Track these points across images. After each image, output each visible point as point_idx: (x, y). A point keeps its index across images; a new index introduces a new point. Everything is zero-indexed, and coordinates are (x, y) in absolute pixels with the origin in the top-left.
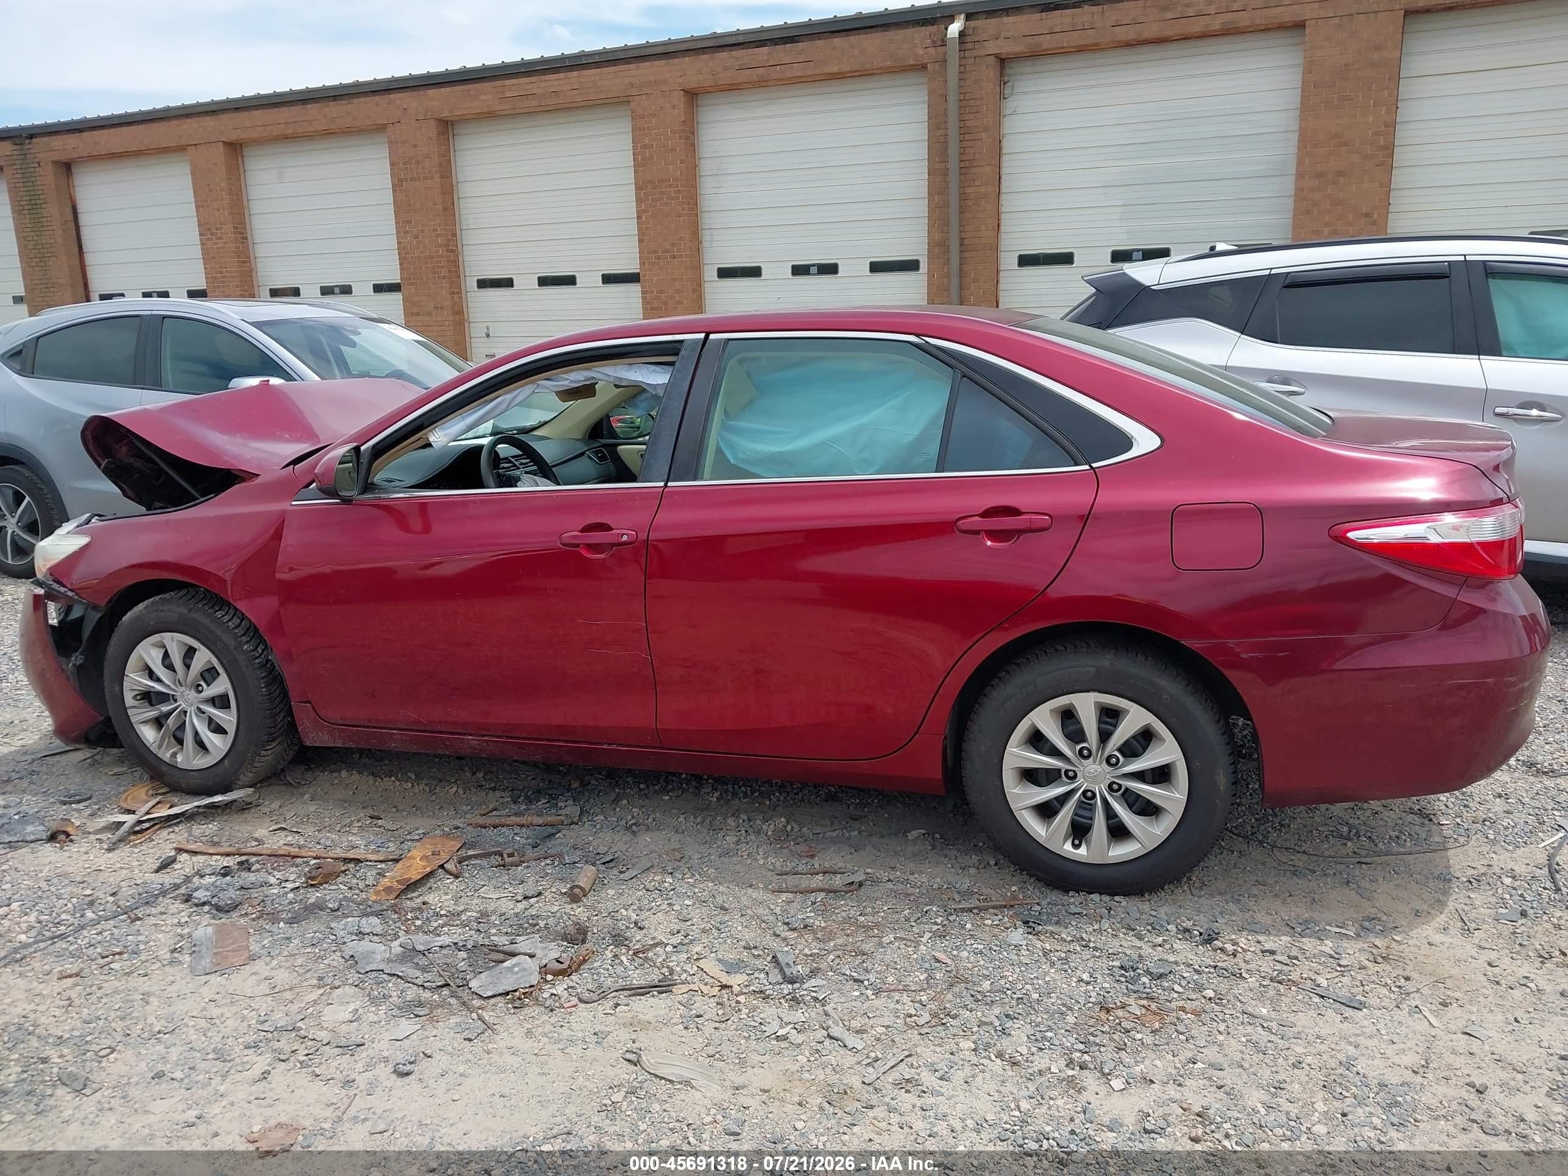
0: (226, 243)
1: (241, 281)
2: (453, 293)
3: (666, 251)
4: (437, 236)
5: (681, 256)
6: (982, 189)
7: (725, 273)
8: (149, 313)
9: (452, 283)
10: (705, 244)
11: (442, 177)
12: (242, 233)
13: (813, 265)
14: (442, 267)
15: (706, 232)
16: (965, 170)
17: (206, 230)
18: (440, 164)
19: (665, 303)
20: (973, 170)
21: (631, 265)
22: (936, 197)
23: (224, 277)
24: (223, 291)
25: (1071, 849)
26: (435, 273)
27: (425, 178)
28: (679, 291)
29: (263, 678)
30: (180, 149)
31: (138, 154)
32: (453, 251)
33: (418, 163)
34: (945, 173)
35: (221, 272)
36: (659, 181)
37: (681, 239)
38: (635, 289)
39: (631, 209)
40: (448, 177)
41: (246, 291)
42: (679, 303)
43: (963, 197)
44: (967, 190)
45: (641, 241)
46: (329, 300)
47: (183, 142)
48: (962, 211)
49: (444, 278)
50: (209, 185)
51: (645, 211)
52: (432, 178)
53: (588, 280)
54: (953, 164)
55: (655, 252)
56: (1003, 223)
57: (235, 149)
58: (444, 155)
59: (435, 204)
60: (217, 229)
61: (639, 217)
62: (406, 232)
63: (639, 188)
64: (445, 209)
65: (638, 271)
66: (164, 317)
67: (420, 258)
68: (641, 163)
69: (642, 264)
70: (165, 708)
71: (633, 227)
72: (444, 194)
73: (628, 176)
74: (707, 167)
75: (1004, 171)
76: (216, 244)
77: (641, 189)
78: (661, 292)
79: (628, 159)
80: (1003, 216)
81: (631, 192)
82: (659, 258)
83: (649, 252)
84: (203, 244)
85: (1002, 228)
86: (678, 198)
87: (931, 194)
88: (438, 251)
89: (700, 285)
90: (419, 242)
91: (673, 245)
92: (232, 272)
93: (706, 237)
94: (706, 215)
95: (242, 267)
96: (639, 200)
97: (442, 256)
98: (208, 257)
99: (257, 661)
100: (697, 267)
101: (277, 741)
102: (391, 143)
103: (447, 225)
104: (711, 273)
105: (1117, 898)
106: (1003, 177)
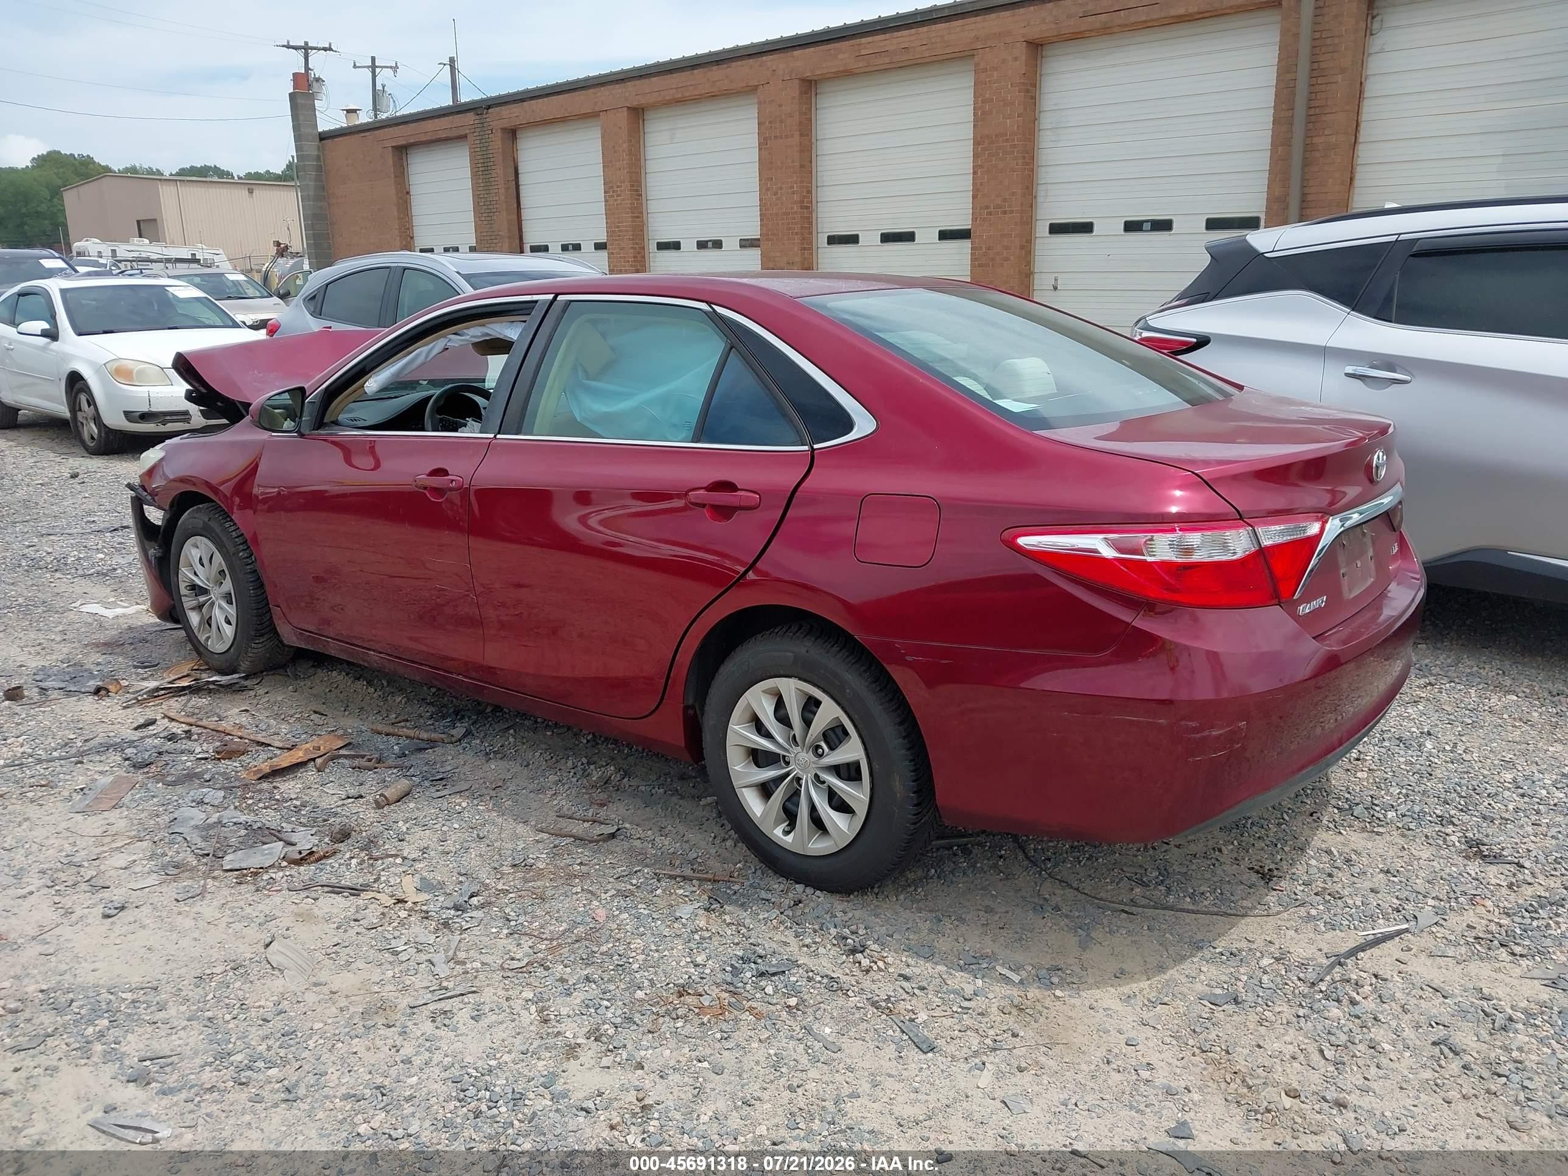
0: (623, 200)
1: (633, 235)
2: (804, 249)
3: (998, 207)
4: (793, 193)
5: (1012, 212)
6: (1333, 139)
7: (1057, 229)
8: (396, 265)
9: (804, 239)
10: (1040, 199)
11: (801, 135)
12: (637, 191)
13: (1147, 221)
14: (796, 223)
15: (1041, 188)
16: (1314, 117)
17: (610, 188)
18: (800, 123)
19: (993, 260)
20: (1324, 118)
21: (963, 222)
22: (1280, 148)
23: (620, 231)
24: (619, 244)
25: (780, 835)
26: (790, 229)
27: (787, 137)
28: (1007, 248)
29: (252, 582)
30: (594, 115)
31: (563, 120)
32: (807, 208)
33: (781, 122)
34: (1290, 121)
35: (618, 227)
36: (996, 136)
37: (1013, 194)
38: (965, 245)
39: (967, 165)
40: (807, 135)
41: (637, 244)
42: (1007, 259)
43: (1308, 148)
44: (1316, 140)
45: (974, 197)
46: (704, 253)
47: (597, 109)
48: (1306, 164)
49: (797, 234)
50: (614, 147)
51: (981, 166)
52: (792, 136)
53: (927, 236)
54: (1300, 111)
55: (987, 207)
56: (1358, 176)
57: (638, 114)
58: (805, 114)
59: (793, 161)
60: (618, 187)
61: (975, 173)
62: (768, 189)
63: (977, 143)
64: (802, 166)
65: (970, 227)
66: (405, 269)
67: (777, 214)
68: (980, 118)
69: (974, 219)
70: (202, 599)
71: (968, 183)
72: (801, 151)
73: (967, 132)
74: (1046, 121)
75: (1365, 116)
76: (616, 200)
77: (979, 144)
78: (989, 249)
79: (968, 114)
80: (1359, 169)
81: (967, 149)
82: (990, 214)
83: (981, 208)
84: (606, 201)
85: (1357, 183)
86: (1013, 152)
87: (1274, 145)
88: (792, 208)
89: (1029, 241)
90: (777, 199)
91: (1005, 200)
92: (626, 226)
93: (1041, 192)
94: (1043, 169)
95: (635, 222)
96: (976, 156)
97: (796, 213)
98: (609, 213)
99: (248, 567)
100: (1028, 221)
101: (266, 637)
102: (760, 103)
103: (802, 182)
104: (1042, 229)
105: (818, 893)
106: (1363, 126)
